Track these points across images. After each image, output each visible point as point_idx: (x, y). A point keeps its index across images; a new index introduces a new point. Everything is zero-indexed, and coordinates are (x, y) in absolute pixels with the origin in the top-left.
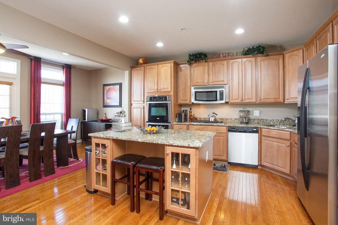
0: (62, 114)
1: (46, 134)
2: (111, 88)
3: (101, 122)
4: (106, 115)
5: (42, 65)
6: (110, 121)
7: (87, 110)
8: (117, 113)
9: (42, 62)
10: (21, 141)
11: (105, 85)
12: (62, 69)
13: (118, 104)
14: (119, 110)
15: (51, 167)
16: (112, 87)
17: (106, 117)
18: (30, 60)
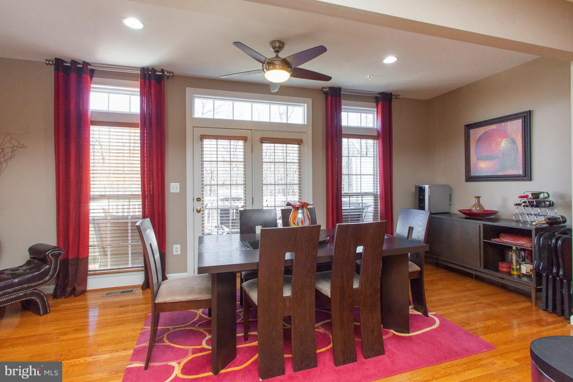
0: (375, 196)
1: (365, 250)
2: (493, 130)
3: (466, 218)
4: (479, 201)
5: (343, 101)
6: (492, 217)
7: (427, 187)
8: (521, 197)
9: (342, 97)
10: (319, 262)
11: (469, 127)
12: (375, 104)
13: (521, 172)
14: (527, 188)
15: (376, 333)
16: (494, 127)
17: (479, 204)
18: (324, 96)
